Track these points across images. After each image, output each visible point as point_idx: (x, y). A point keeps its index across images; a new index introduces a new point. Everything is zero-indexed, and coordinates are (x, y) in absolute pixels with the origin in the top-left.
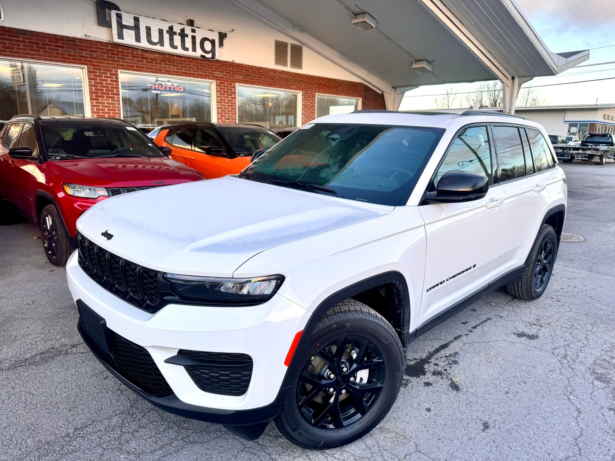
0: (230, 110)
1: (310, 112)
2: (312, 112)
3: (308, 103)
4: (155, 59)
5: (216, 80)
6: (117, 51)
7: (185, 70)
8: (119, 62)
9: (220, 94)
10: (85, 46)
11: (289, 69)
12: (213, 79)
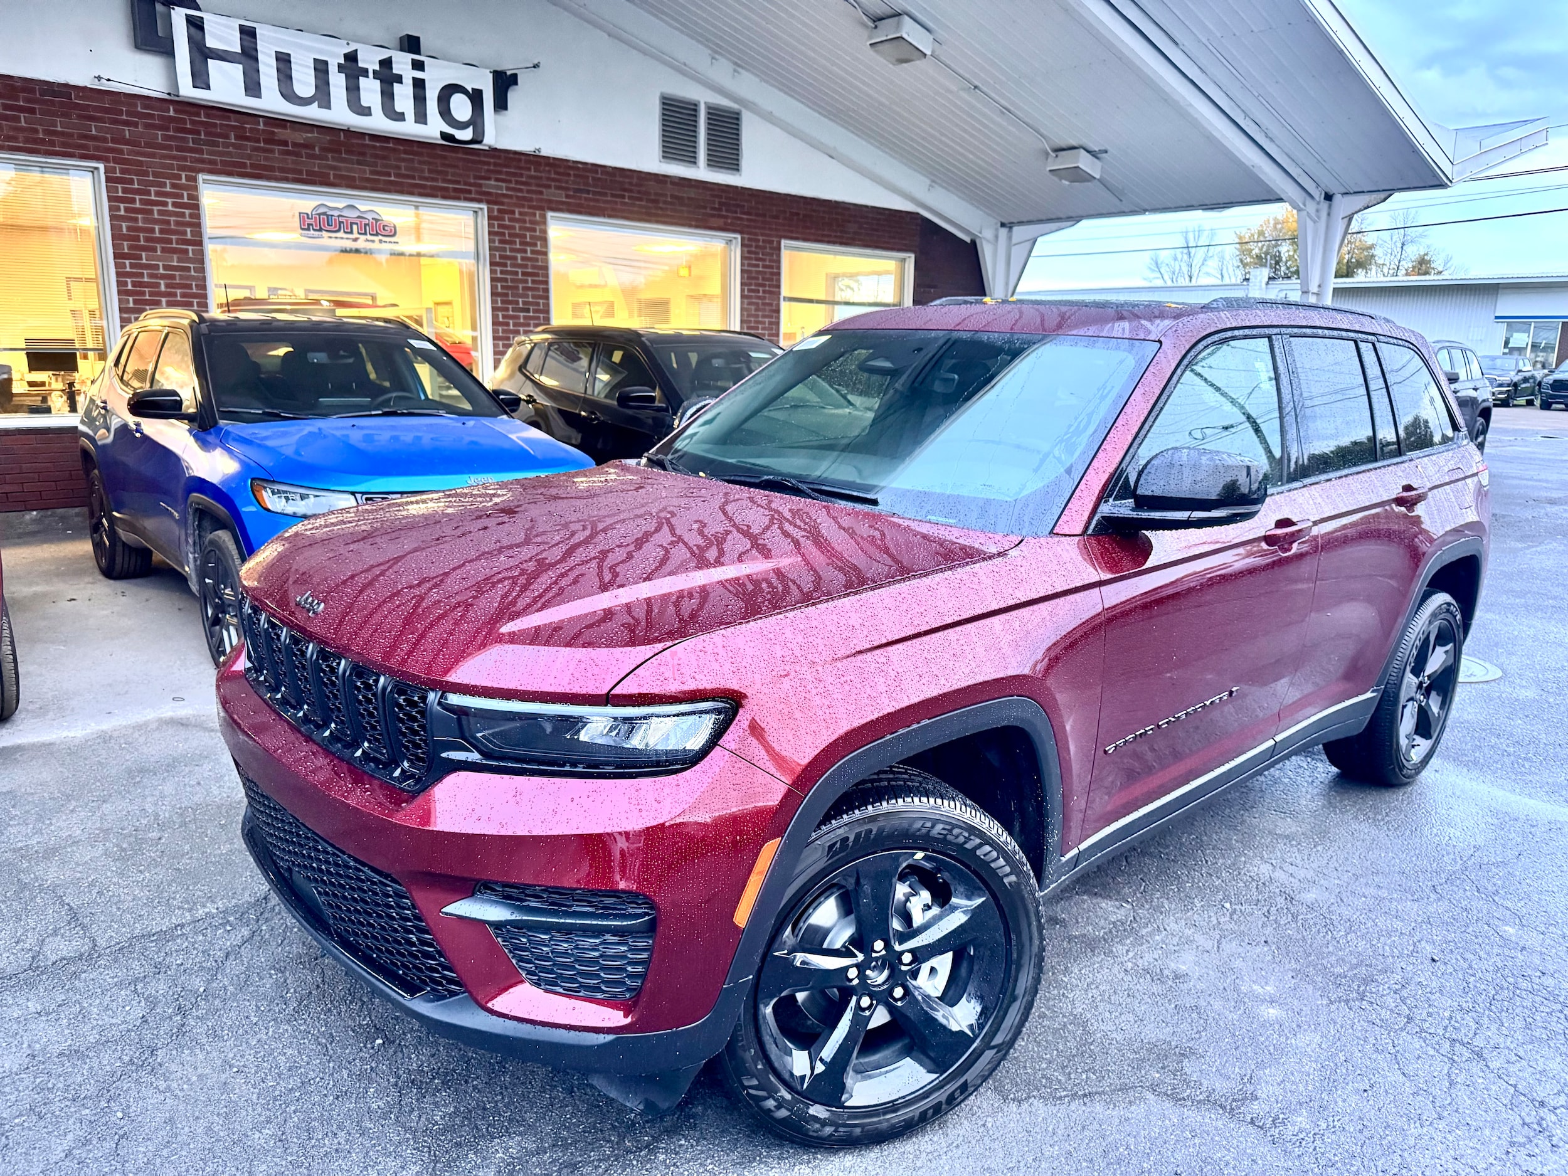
0: (530, 285)
1: (764, 292)
2: (770, 292)
3: (758, 266)
4: (305, 146)
5: (488, 202)
6: (193, 122)
7: (396, 175)
8: (201, 152)
9: (501, 242)
10: (96, 109)
11: (701, 172)
12: (479, 201)
